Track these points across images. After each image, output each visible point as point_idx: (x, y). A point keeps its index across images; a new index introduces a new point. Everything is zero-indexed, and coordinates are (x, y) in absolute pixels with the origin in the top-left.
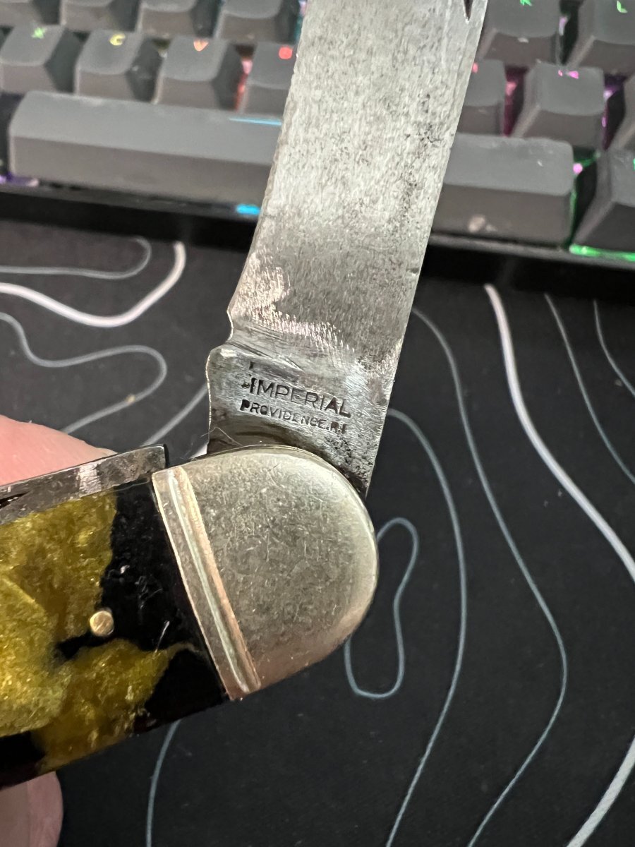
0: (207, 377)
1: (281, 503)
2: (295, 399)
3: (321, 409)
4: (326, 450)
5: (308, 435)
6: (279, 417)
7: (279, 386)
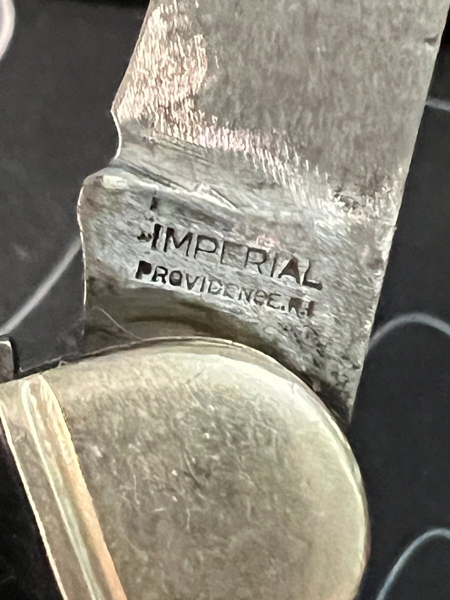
0: (80, 223)
1: (207, 435)
2: (227, 259)
3: (272, 276)
4: (281, 346)
5: (251, 320)
6: (202, 290)
7: (201, 238)
